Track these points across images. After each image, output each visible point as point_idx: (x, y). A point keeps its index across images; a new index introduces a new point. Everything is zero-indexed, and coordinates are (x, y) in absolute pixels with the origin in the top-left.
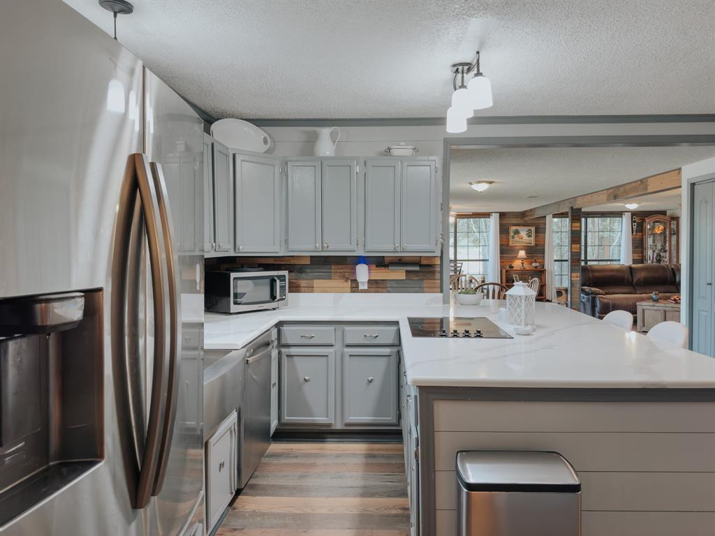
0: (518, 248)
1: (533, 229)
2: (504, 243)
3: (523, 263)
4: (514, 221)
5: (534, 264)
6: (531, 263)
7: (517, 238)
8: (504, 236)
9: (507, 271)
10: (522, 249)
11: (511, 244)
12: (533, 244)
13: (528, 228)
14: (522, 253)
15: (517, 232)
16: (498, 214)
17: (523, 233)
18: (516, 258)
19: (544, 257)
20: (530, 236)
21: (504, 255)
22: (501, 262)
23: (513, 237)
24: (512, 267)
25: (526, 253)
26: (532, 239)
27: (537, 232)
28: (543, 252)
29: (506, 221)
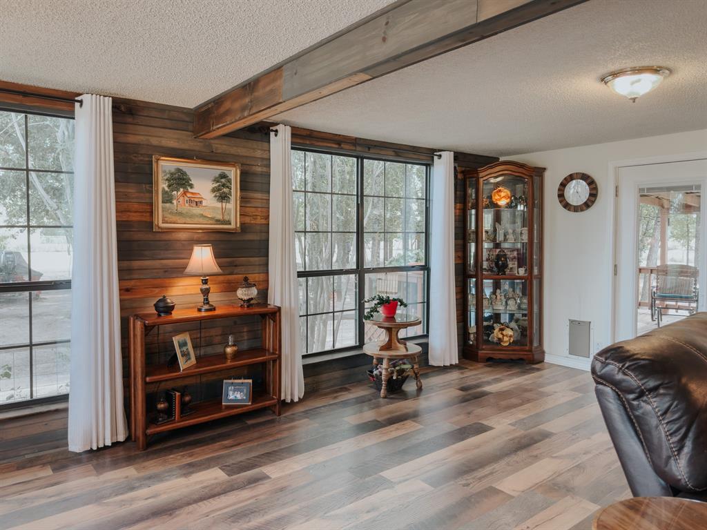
0: (183, 236)
1: (233, 173)
2: (135, 217)
3: (206, 292)
4: (170, 139)
5: (242, 293)
6: (231, 288)
7: (180, 201)
8: (132, 190)
9: (147, 329)
10: (200, 242)
11: (160, 221)
12: (235, 224)
13: (217, 170)
14: (203, 257)
15: (180, 181)
16: (108, 103)
17: (203, 182)
18: (180, 271)
19: (267, 264)
20: (223, 198)
21: (136, 264)
22: (124, 290)
23: (168, 199)
24: (169, 309)
25: (217, 255)
26: (232, 206)
27: (245, 185)
28: (262, 249)
29: (139, 136)
